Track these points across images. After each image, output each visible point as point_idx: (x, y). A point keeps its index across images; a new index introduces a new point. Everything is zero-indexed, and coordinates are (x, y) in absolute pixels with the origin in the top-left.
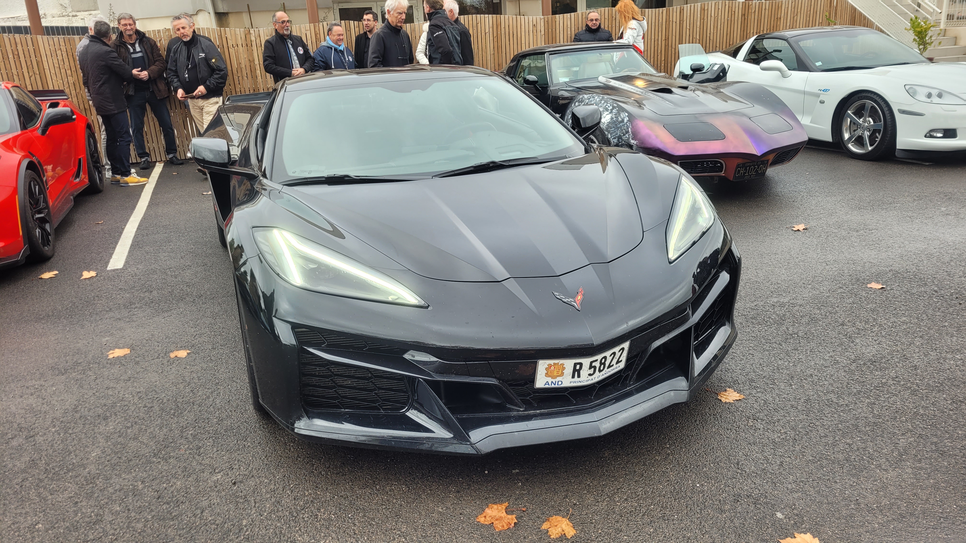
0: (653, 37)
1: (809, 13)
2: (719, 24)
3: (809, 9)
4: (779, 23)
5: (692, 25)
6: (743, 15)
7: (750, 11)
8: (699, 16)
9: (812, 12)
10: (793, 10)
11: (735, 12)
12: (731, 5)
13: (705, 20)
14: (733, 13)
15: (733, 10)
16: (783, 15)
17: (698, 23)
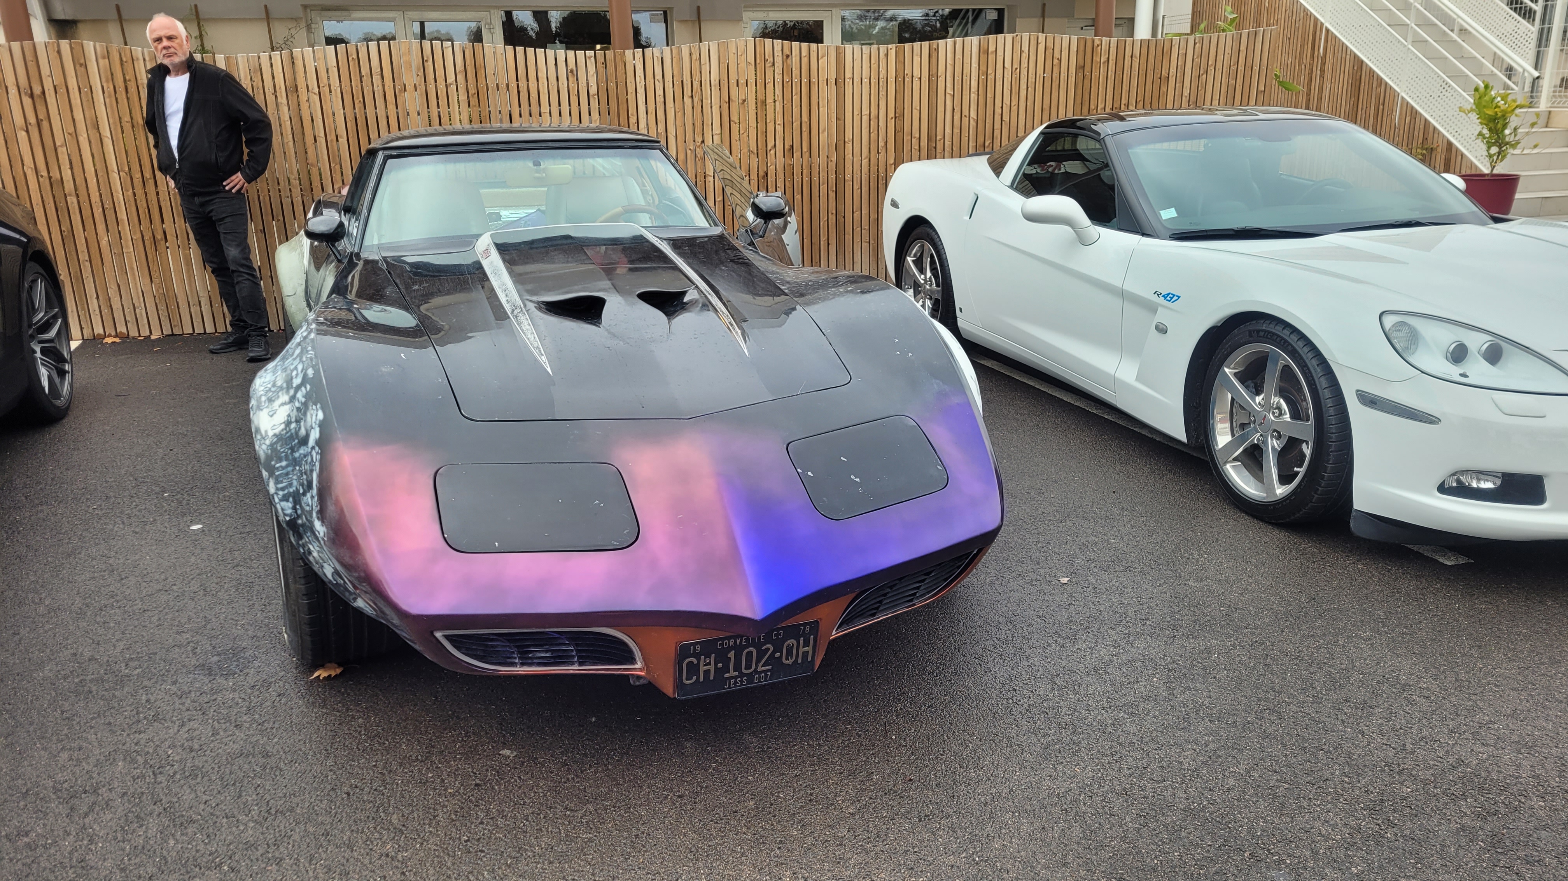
0: (865, 112)
1: (1234, 68)
2: (1023, 86)
3: (1234, 59)
4: (1164, 89)
5: (958, 87)
6: (1081, 68)
7: (1097, 59)
8: (975, 65)
9: (1241, 68)
10: (1197, 60)
11: (1060, 60)
12: (1050, 44)
13: (991, 77)
14: (1056, 61)
15: (1057, 55)
16: (1173, 70)
17: (974, 83)
